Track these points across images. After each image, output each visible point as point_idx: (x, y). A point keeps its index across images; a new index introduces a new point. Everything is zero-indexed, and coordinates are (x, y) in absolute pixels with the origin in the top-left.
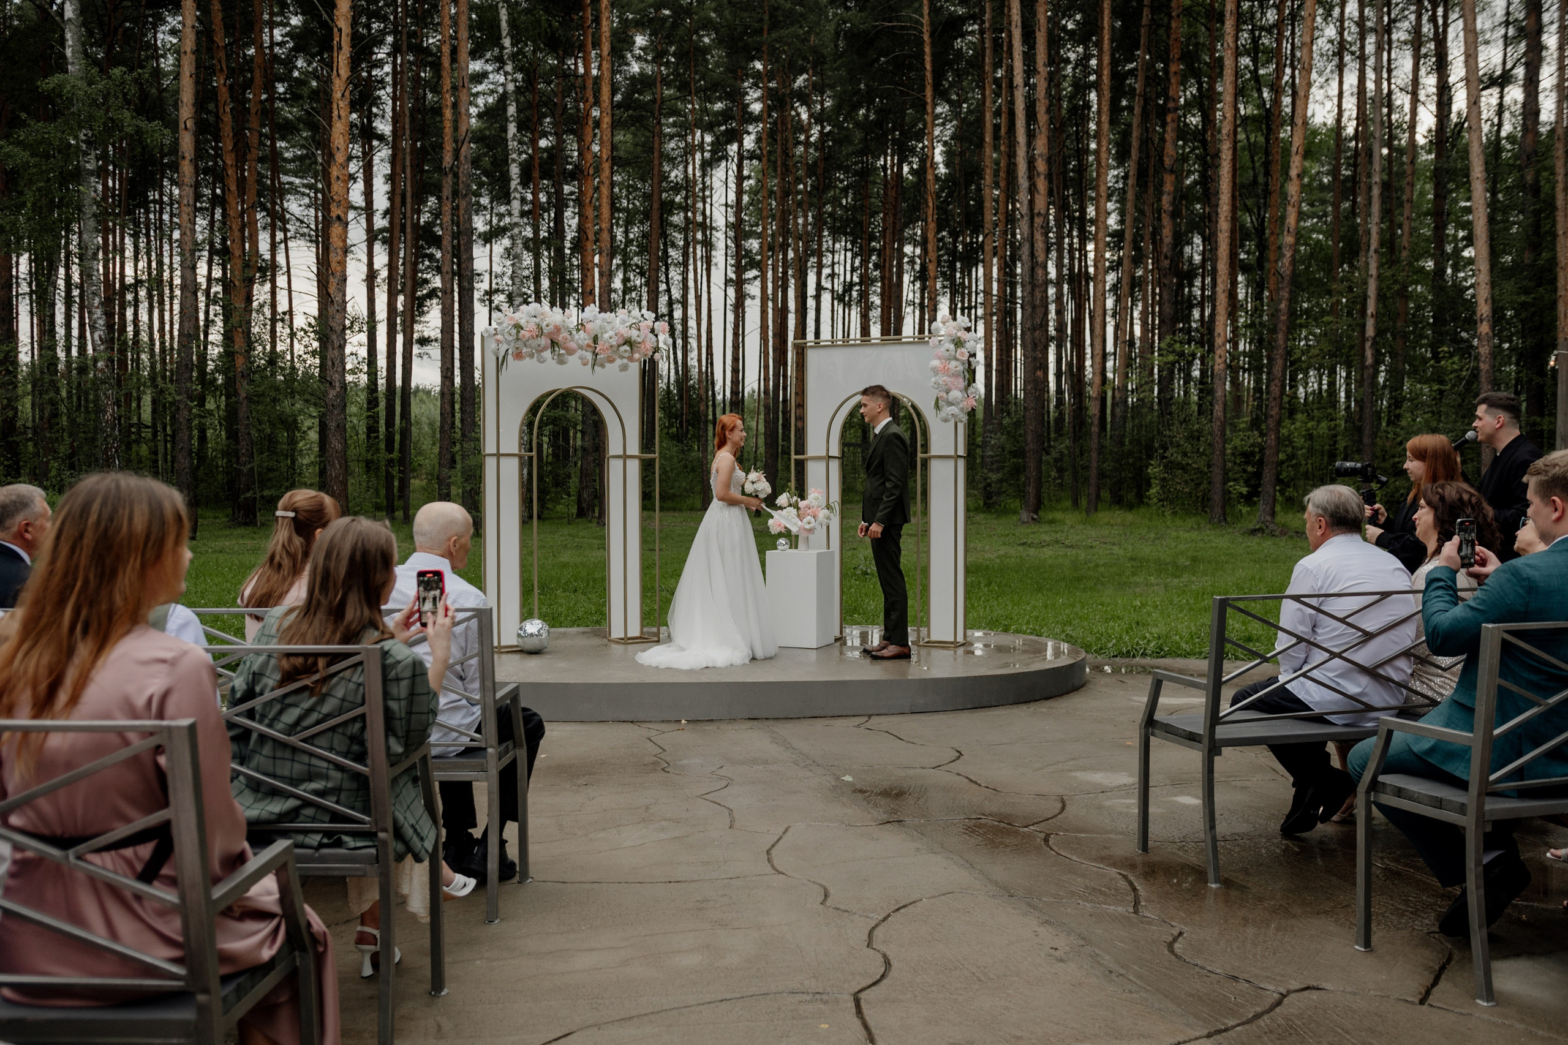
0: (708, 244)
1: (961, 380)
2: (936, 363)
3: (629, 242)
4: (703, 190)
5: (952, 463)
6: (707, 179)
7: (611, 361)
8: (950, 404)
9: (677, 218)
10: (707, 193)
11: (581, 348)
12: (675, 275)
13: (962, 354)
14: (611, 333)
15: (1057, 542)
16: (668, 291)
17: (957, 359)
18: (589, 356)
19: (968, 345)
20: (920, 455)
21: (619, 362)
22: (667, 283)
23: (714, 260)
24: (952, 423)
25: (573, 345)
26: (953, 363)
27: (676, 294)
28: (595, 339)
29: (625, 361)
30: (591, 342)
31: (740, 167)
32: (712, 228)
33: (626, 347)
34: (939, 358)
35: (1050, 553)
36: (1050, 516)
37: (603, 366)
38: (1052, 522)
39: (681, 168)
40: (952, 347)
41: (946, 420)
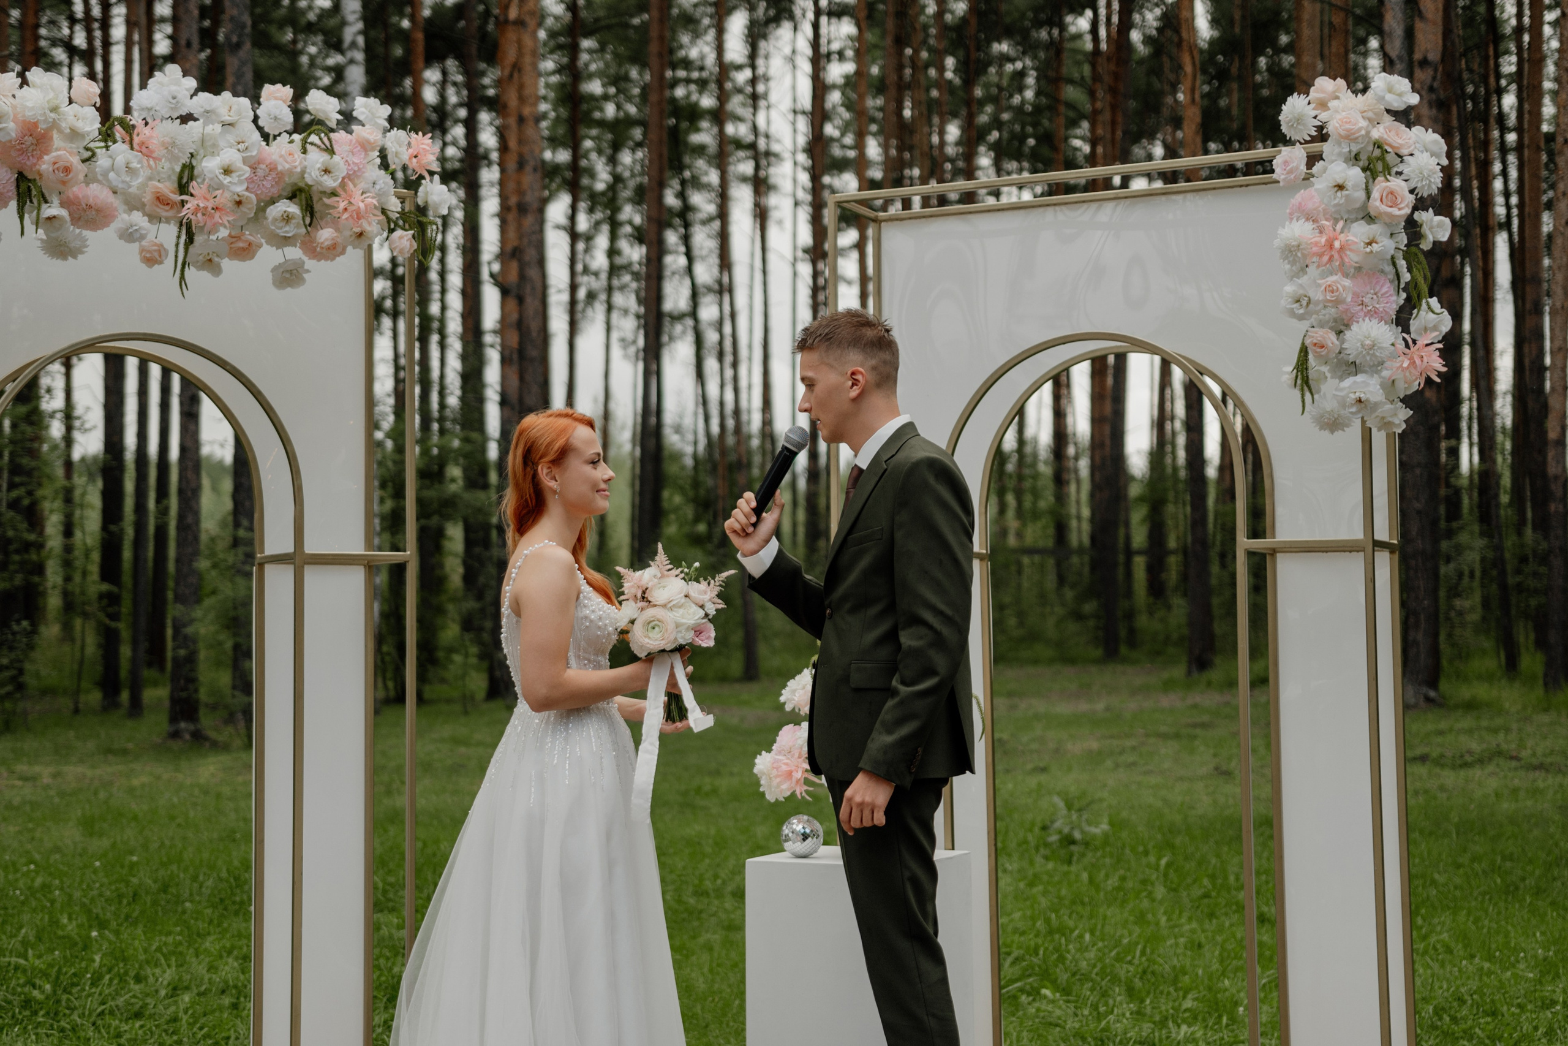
0: (760, 185)
1: (1387, 288)
2: (1299, 231)
3: (617, 179)
4: (753, 81)
5: (1356, 565)
6: (760, 62)
7: (246, 252)
8: (1353, 367)
9: (704, 136)
10: (761, 88)
11: (133, 204)
12: (703, 239)
13: (1392, 197)
14: (230, 155)
15: (1499, 753)
16: (690, 270)
17: (1370, 218)
18: (168, 235)
19: (1410, 167)
20: (1244, 542)
21: (269, 256)
22: (689, 255)
23: (774, 215)
24: (1354, 432)
25: (96, 193)
26: (1360, 231)
27: (705, 273)
28: (185, 179)
29: (294, 253)
30: (168, 188)
31: (816, 26)
32: (768, 154)
33: (294, 209)
34: (1310, 217)
35: (1493, 783)
36: (1465, 692)
37: (210, 265)
38: (1471, 706)
39: (711, 35)
40: (1355, 175)
41: (1333, 424)
